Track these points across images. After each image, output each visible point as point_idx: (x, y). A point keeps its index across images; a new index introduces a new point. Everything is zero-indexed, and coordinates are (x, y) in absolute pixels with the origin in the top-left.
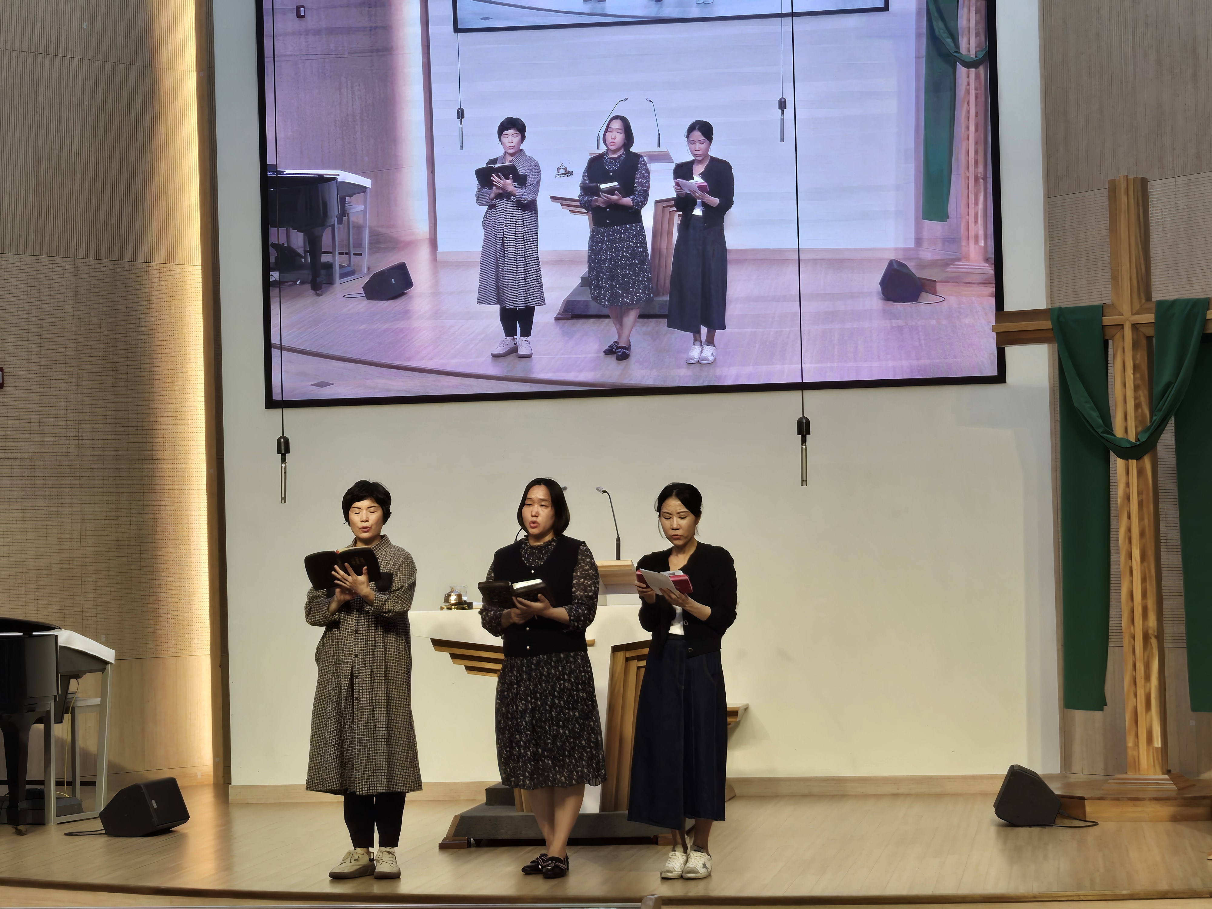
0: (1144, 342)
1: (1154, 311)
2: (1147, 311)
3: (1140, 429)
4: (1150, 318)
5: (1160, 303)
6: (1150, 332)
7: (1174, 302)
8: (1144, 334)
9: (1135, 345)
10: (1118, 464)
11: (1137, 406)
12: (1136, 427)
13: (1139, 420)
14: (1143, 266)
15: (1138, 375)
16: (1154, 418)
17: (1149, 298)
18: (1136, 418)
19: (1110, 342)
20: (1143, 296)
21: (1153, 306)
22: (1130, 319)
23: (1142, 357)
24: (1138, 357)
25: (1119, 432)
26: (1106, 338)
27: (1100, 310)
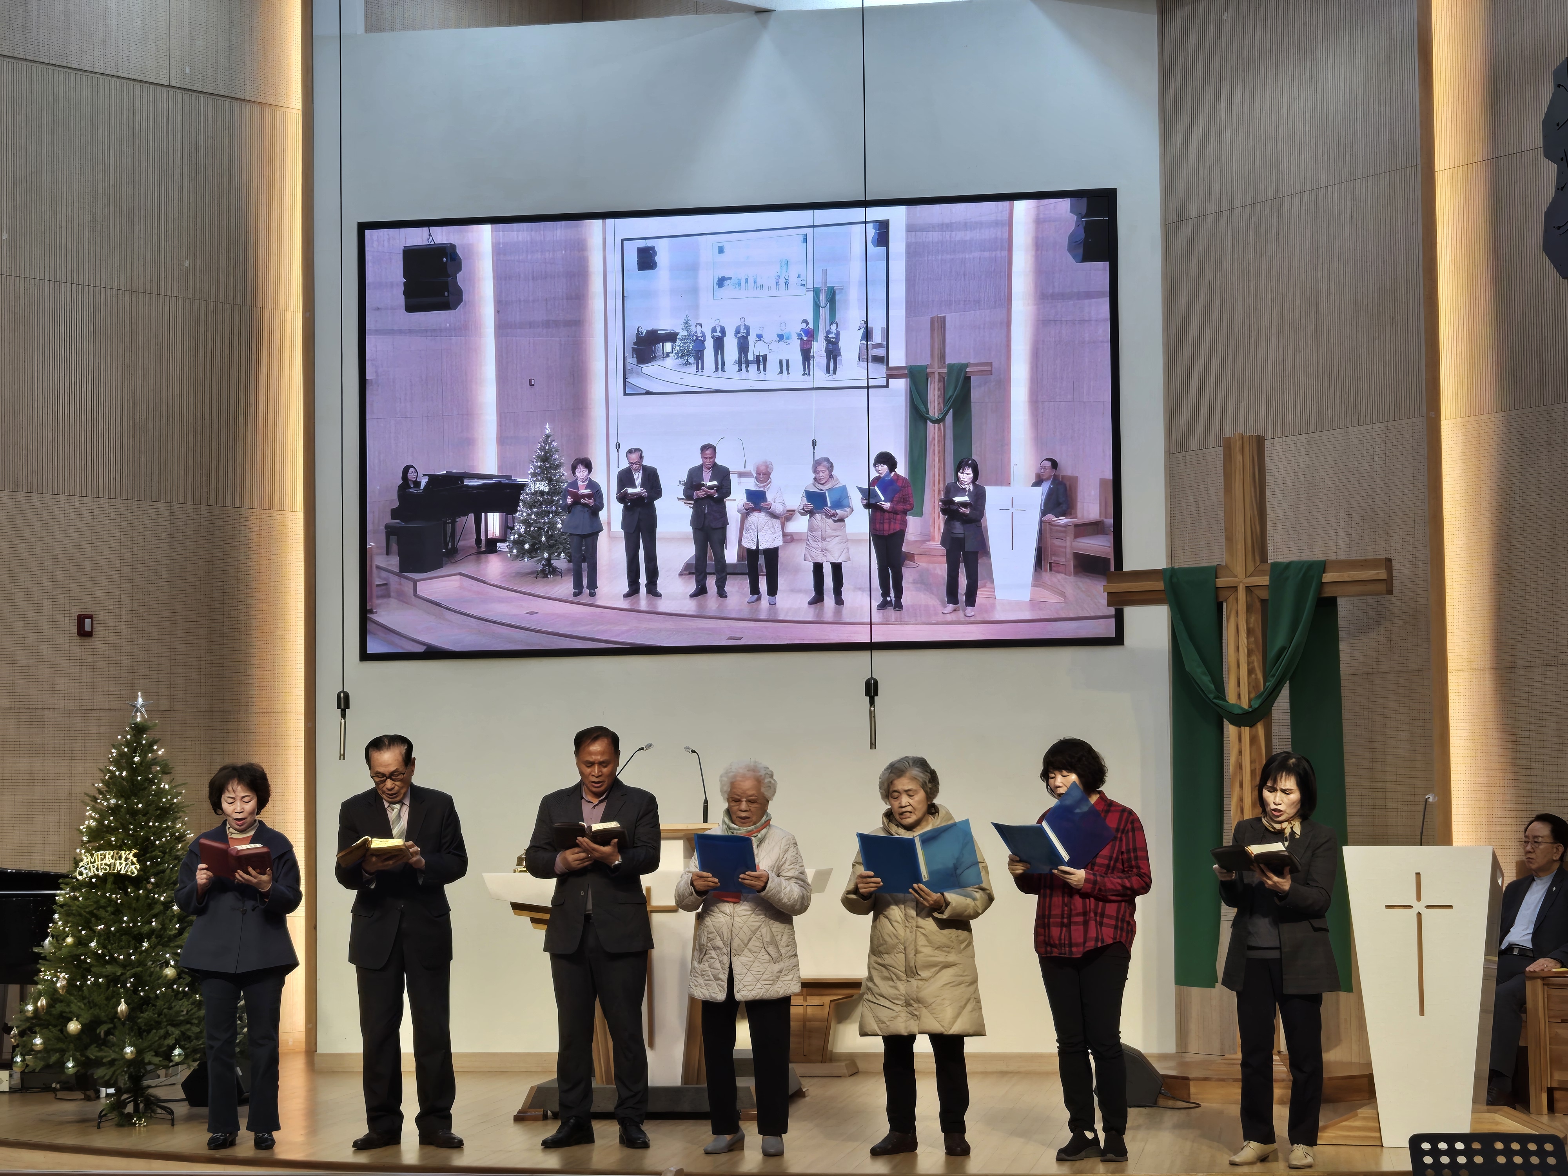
0: (1258, 605)
1: (1269, 573)
2: (1262, 573)
3: (1253, 695)
4: (1265, 580)
5: (1275, 565)
6: (1264, 595)
7: (1288, 565)
8: (1258, 597)
9: (1249, 608)
10: (1231, 731)
11: (1251, 672)
12: (1249, 693)
13: (1253, 685)
14: (1258, 527)
15: (1252, 639)
16: (1268, 684)
17: (1264, 559)
18: (1249, 684)
19: (1225, 604)
20: (1257, 558)
21: (1267, 567)
22: (1244, 581)
23: (1256, 620)
24: (1252, 620)
25: (1231, 698)
26: (1221, 600)
27: (1215, 571)
